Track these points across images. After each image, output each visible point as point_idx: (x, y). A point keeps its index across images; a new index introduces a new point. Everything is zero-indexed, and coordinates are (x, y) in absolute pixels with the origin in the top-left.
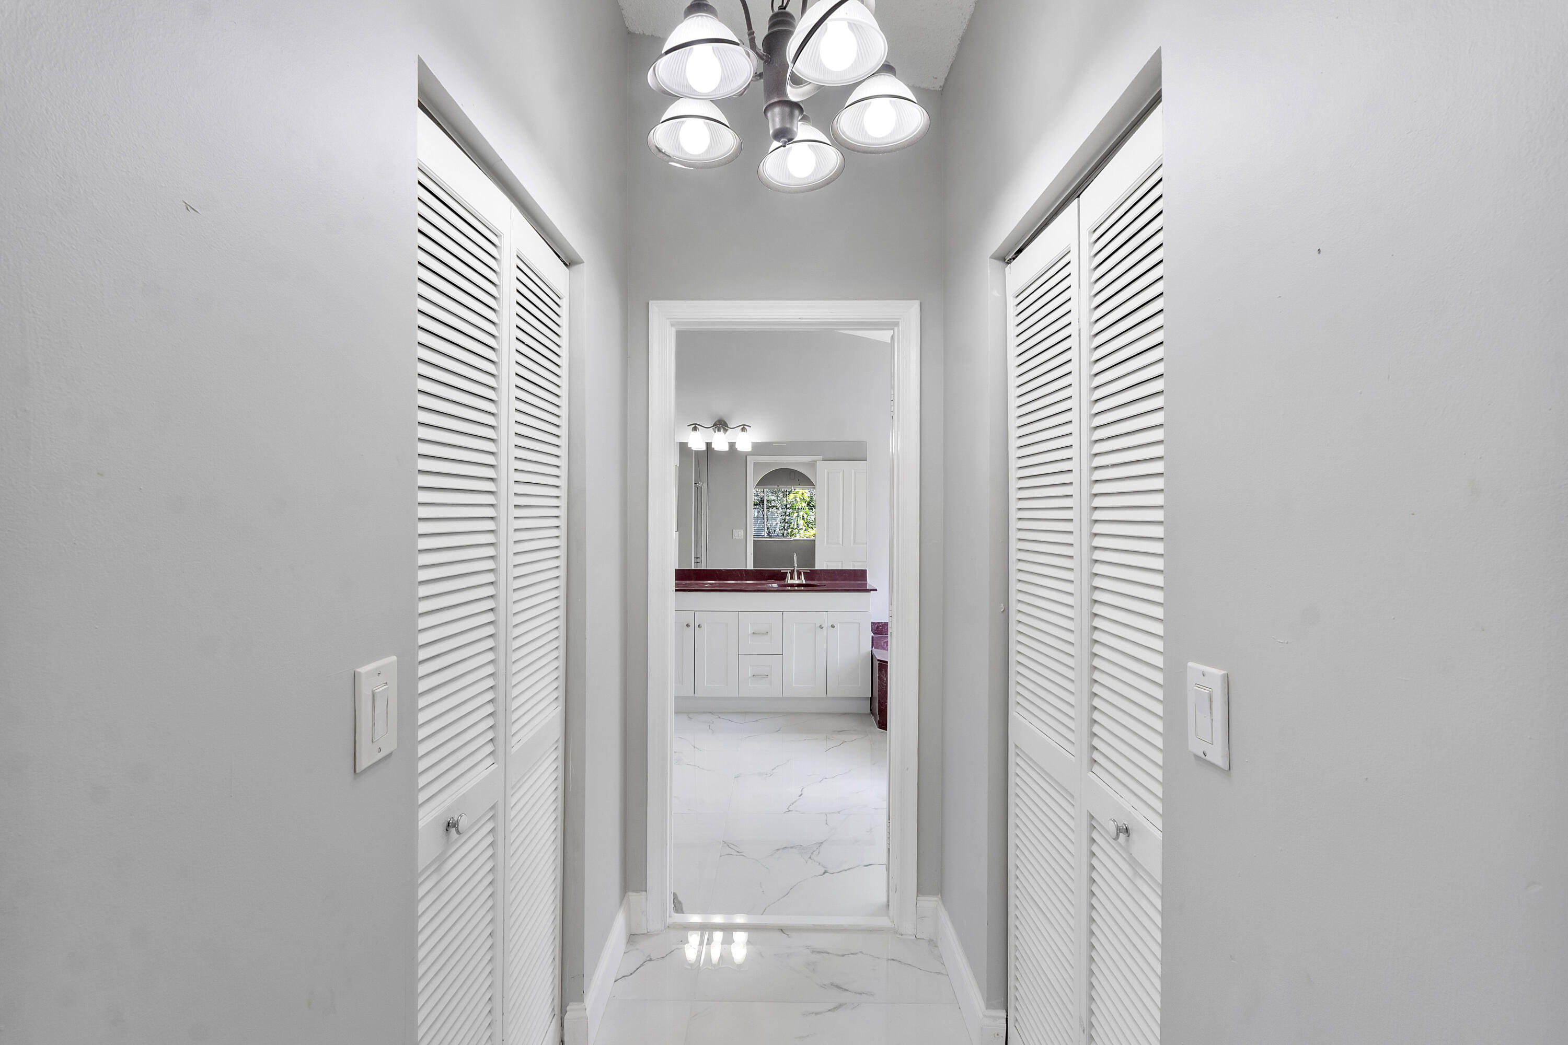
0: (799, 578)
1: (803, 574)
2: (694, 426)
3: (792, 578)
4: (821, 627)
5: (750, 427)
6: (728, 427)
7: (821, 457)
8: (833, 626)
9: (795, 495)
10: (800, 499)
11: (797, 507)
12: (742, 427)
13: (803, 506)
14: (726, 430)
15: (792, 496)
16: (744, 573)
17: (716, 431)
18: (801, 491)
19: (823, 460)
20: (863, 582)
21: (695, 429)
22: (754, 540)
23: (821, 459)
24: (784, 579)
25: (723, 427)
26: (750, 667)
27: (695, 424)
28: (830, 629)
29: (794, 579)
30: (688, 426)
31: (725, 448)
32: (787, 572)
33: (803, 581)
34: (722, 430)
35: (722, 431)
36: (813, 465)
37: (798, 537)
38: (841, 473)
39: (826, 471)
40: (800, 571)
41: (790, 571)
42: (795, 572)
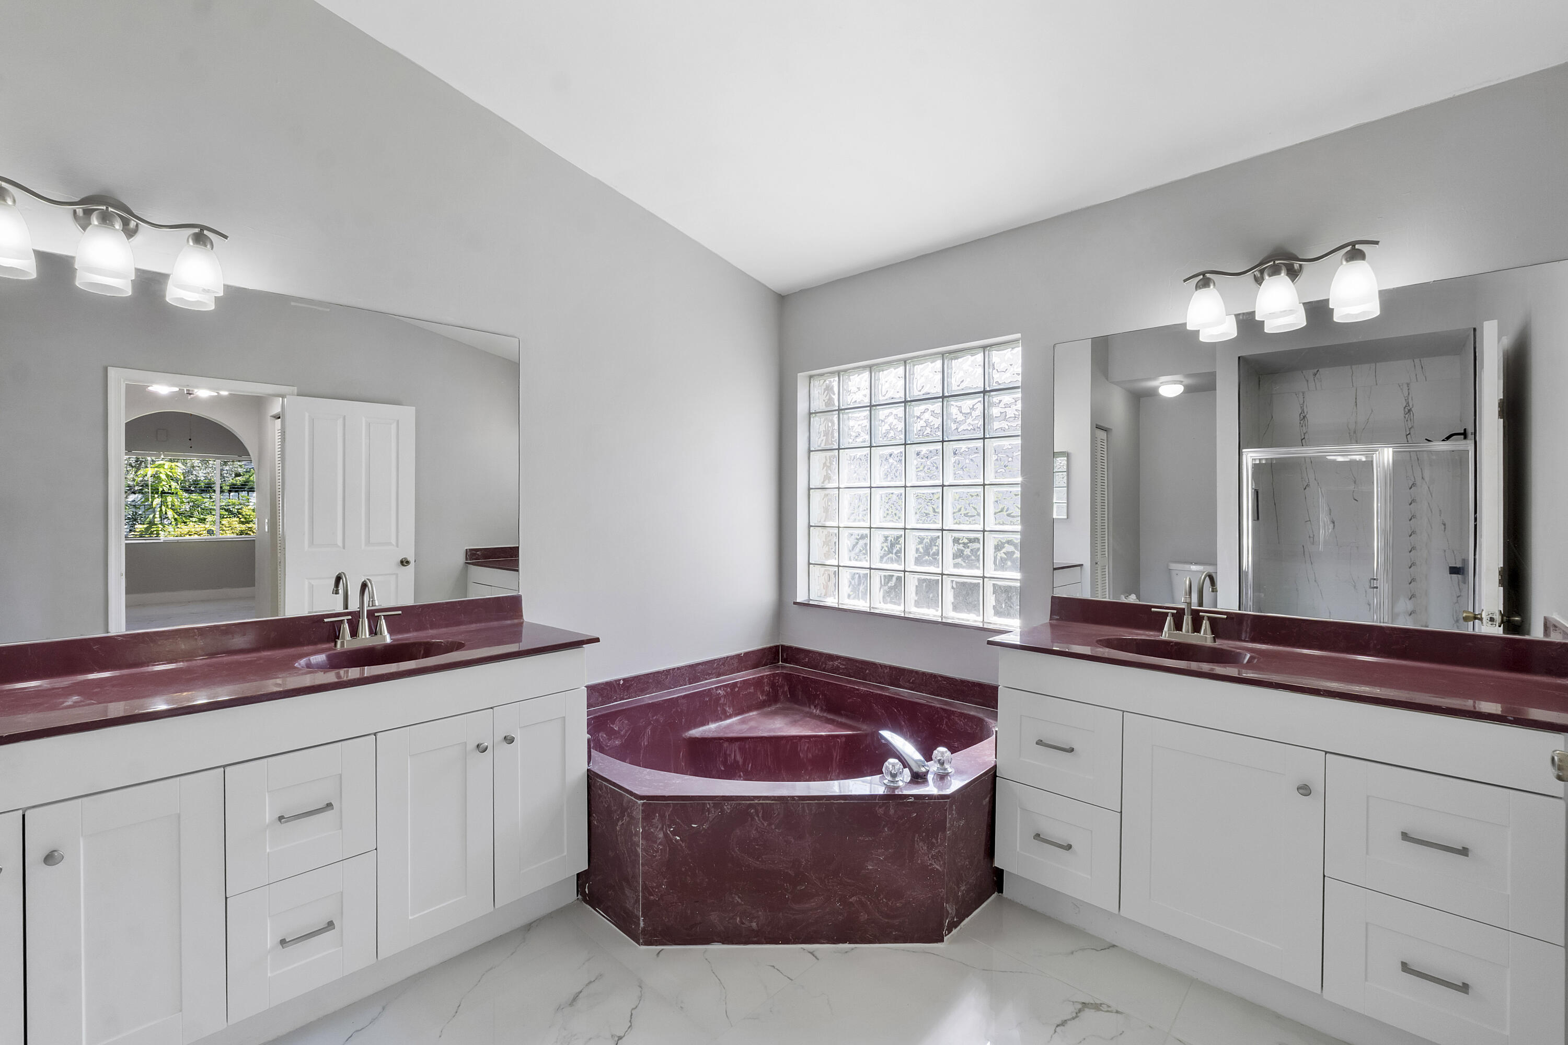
0: (374, 631)
1: (384, 622)
3: (354, 633)
4: (480, 749)
6: (141, 220)
7: (295, 389)
8: (509, 740)
9: (156, 469)
10: (167, 476)
11: (161, 489)
12: (196, 230)
15: (150, 471)
18: (167, 464)
19: (297, 395)
20: (516, 621)
23: (296, 392)
24: (334, 637)
29: (362, 636)
32: (342, 621)
33: (384, 637)
36: (257, 404)
37: (163, 537)
40: (376, 614)
41: (350, 617)
42: (362, 618)
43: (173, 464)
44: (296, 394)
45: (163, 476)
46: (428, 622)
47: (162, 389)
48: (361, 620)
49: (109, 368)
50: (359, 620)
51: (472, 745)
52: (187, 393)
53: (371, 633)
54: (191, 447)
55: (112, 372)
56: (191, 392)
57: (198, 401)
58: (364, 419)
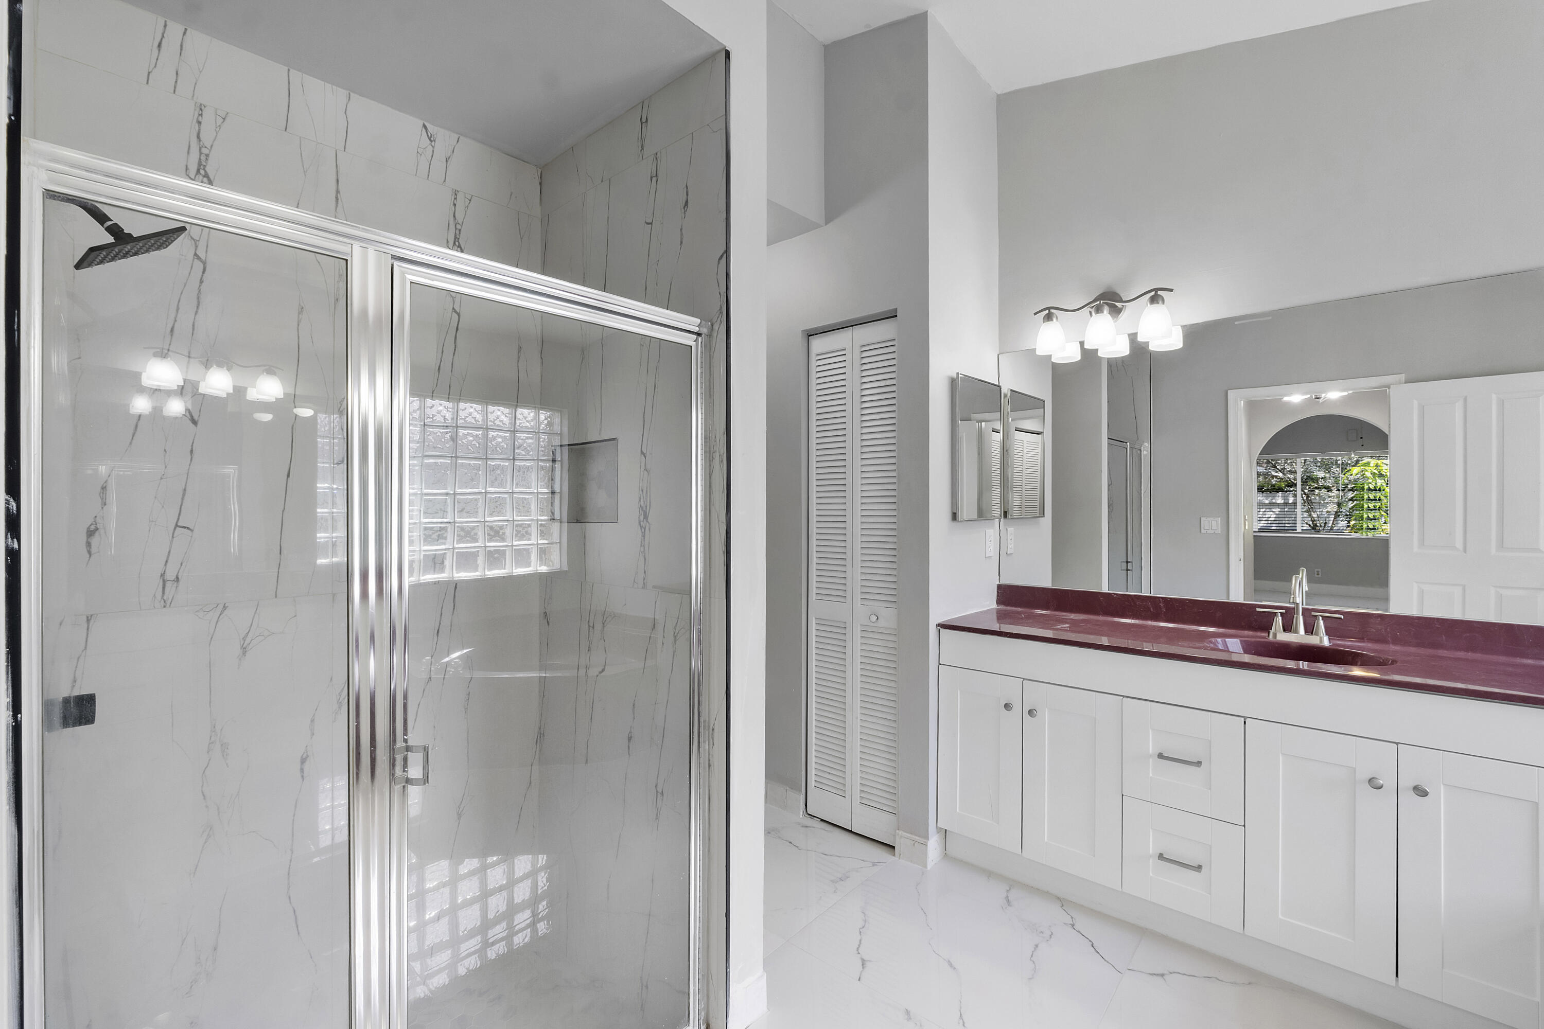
0: (1310, 630)
1: (1321, 622)
2: (1047, 311)
3: (1287, 628)
4: (1373, 783)
5: (1171, 290)
6: (1122, 301)
7: (1403, 377)
8: (1420, 792)
9: (1363, 467)
10: (1373, 474)
12: (1153, 293)
13: (1379, 485)
14: (1116, 311)
16: (1162, 605)
17: (1093, 314)
18: (1373, 462)
19: (1401, 383)
21: (1049, 317)
22: (1254, 536)
23: (1403, 380)
24: (1267, 628)
25: (1107, 304)
26: (1151, 830)
27: (1049, 308)
28: (1409, 799)
29: (1296, 632)
30: (1035, 314)
31: (1119, 348)
32: (1275, 614)
33: (1321, 638)
34: (1106, 310)
35: (1105, 312)
36: (1381, 396)
38: (1459, 406)
39: (1416, 403)
40: (1313, 613)
41: (1284, 611)
42: (1297, 615)
43: (1379, 462)
44: (1404, 381)
45: (1368, 474)
46: (1389, 635)
47: (1296, 398)
48: (1295, 616)
49: (1229, 391)
50: (1294, 616)
51: (1364, 774)
52: (1315, 398)
53: (1306, 632)
54: (1363, 445)
55: (1232, 394)
56: (1318, 397)
57: (1328, 403)
58: (1494, 396)
